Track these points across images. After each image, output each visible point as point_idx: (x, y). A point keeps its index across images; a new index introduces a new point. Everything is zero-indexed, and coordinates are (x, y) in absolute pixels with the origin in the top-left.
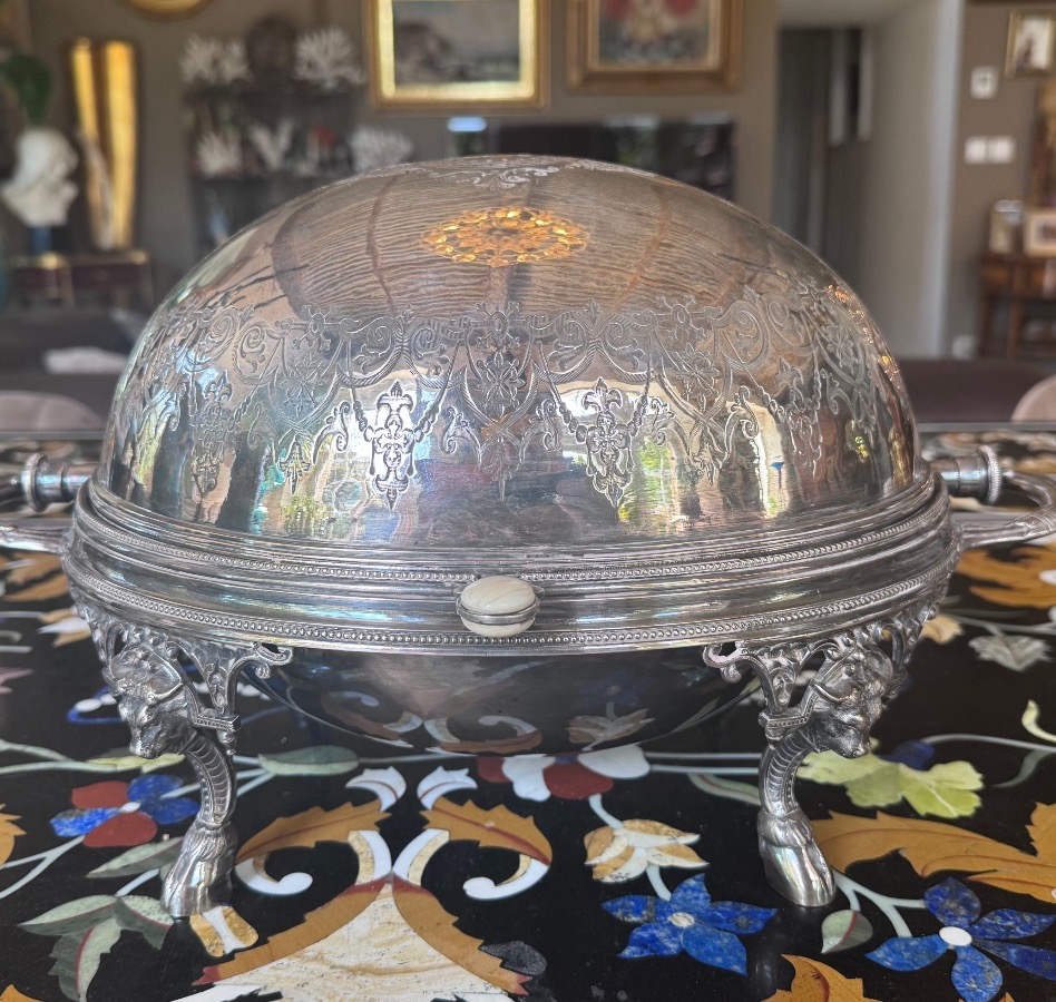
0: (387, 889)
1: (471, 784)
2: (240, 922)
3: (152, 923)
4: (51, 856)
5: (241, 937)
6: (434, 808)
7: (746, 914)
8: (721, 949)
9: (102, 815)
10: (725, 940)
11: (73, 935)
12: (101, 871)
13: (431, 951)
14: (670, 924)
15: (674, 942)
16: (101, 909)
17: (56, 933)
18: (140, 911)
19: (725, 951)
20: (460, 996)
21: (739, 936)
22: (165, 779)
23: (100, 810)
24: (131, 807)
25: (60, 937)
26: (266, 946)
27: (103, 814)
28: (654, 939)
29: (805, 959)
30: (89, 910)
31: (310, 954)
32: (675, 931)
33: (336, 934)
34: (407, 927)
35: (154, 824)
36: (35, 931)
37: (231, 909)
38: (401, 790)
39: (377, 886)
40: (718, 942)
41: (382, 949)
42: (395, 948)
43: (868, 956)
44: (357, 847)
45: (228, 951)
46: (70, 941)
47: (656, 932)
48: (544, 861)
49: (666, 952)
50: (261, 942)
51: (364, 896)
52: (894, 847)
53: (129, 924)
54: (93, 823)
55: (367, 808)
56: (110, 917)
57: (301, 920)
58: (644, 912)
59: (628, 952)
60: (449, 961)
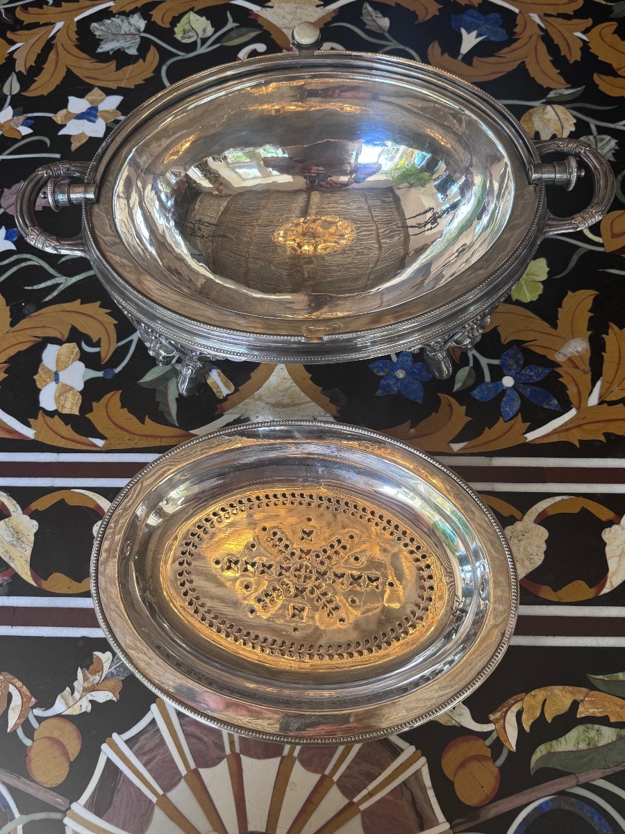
2: (225, 379)
4: (135, 338)
5: (228, 387)
7: (426, 369)
8: (414, 391)
10: (416, 385)
11: (161, 388)
13: (303, 394)
14: (395, 377)
15: (396, 387)
16: (167, 372)
17: (154, 386)
19: (416, 392)
21: (422, 383)
25: (156, 389)
26: (239, 392)
28: (389, 385)
29: (446, 395)
30: (163, 373)
31: (256, 396)
32: (398, 380)
33: (264, 385)
34: (291, 380)
36: (145, 386)
37: (220, 372)
40: (413, 387)
41: (283, 394)
43: (471, 393)
45: (224, 395)
46: (161, 391)
47: (389, 381)
49: (393, 393)
50: (236, 390)
52: (496, 324)
56: (172, 377)
57: (250, 377)
58: (385, 370)
59: (379, 393)
60: (310, 400)
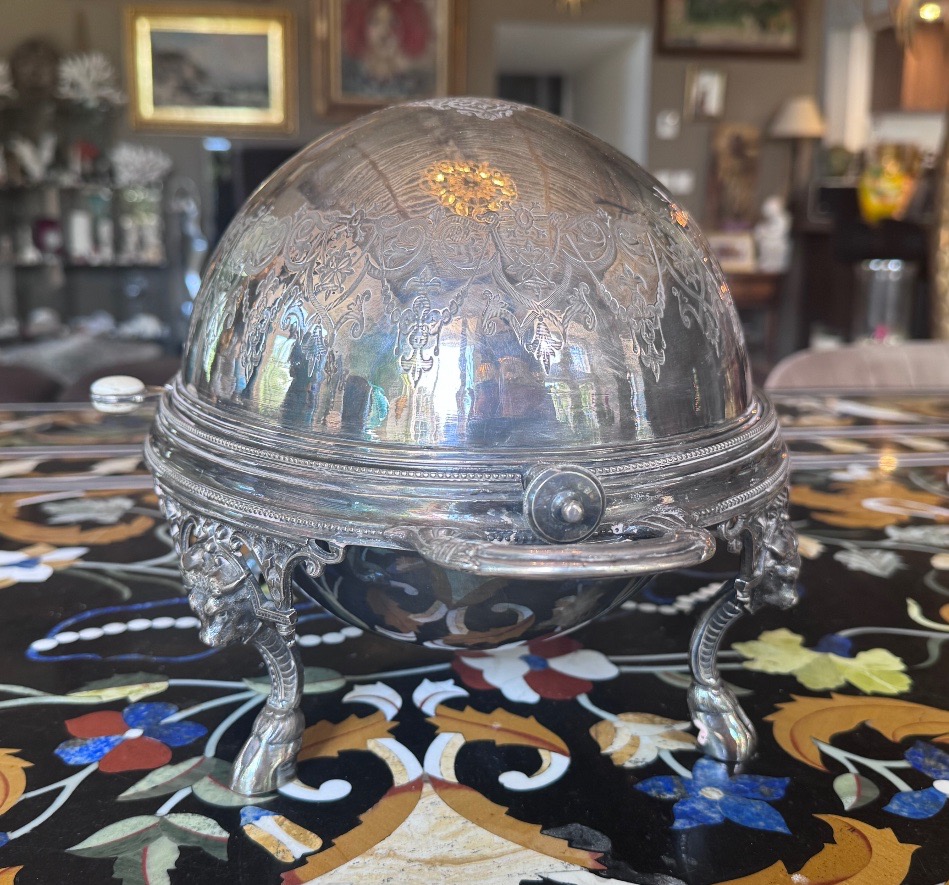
0: (427, 788)
1: (461, 692)
2: (297, 829)
3: (207, 838)
4: (71, 783)
5: (305, 842)
6: (437, 715)
7: (764, 783)
8: (758, 814)
9: (108, 744)
10: (758, 807)
11: (129, 855)
12: (130, 793)
13: (497, 839)
14: (703, 798)
15: (715, 812)
16: (147, 829)
17: (109, 854)
18: (189, 827)
19: (763, 816)
20: (545, 876)
21: (768, 802)
22: (158, 706)
23: (103, 738)
24: (134, 733)
25: (116, 858)
26: (333, 848)
27: (107, 741)
28: (695, 811)
29: (834, 816)
30: (135, 831)
31: (380, 851)
32: (711, 804)
33: (398, 831)
34: (462, 820)
35: (165, 748)
36: (86, 855)
37: (283, 818)
38: (399, 702)
39: (416, 786)
40: (753, 809)
41: (449, 842)
42: (461, 839)
43: (886, 809)
44: (380, 753)
45: (298, 856)
46: (129, 861)
47: (694, 805)
48: (562, 752)
49: (712, 822)
50: (327, 845)
51: (408, 796)
52: (861, 720)
53: (182, 839)
54: (101, 750)
55: (372, 719)
56: (159, 836)
57: (358, 823)
58: (675, 790)
59: (678, 824)
60: (518, 847)
